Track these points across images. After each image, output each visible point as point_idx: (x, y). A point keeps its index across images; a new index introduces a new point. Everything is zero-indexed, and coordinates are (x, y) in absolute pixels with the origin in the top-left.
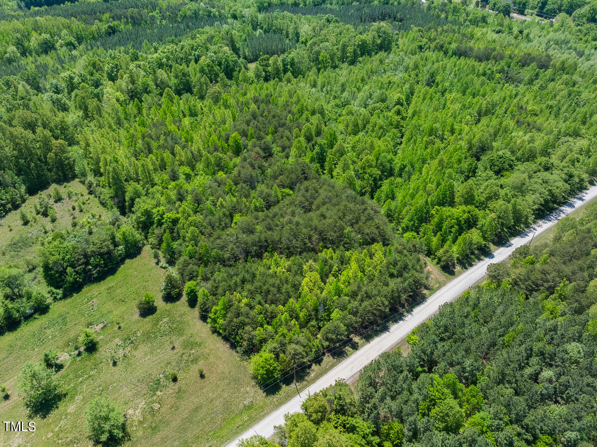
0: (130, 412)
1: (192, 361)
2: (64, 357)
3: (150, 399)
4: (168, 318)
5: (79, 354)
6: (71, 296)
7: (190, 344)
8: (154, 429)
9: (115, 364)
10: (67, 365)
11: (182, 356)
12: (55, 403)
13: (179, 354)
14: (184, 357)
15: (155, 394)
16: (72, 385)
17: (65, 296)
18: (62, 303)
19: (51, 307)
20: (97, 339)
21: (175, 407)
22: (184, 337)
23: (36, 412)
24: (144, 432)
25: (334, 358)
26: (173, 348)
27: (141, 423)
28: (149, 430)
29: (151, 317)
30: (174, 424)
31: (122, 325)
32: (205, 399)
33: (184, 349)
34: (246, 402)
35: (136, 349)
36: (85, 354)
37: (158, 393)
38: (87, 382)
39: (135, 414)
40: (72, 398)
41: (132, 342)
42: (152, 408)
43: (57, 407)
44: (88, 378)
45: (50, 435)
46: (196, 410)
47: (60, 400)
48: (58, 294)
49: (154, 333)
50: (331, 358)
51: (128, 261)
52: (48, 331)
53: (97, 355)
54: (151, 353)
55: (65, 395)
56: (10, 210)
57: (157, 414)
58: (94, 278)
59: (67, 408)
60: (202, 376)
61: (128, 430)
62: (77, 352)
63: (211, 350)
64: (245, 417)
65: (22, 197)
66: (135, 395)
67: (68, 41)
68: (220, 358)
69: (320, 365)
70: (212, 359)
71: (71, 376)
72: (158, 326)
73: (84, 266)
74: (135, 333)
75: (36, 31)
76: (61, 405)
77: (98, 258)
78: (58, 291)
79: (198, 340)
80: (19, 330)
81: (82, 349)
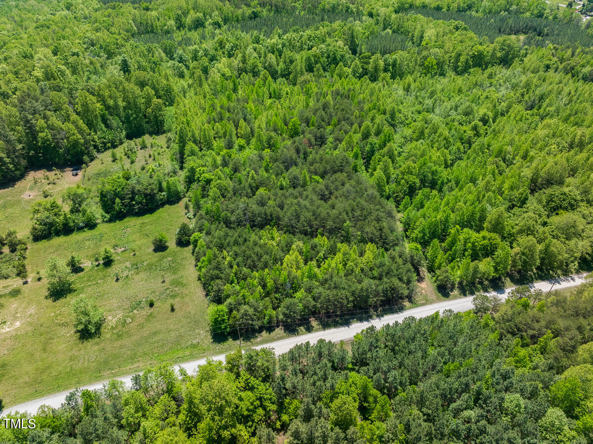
0: (110, 318)
1: (171, 296)
2: (87, 264)
3: (127, 314)
4: (171, 258)
5: (98, 266)
6: (115, 221)
7: (177, 283)
8: (119, 336)
9: (117, 280)
10: (86, 270)
11: (166, 290)
12: (66, 294)
13: (165, 288)
14: (168, 292)
15: (132, 311)
16: (82, 285)
17: (110, 221)
18: (106, 225)
19: (98, 226)
20: (115, 257)
21: (141, 326)
22: (176, 276)
23: (51, 296)
24: (111, 336)
25: (285, 332)
26: (164, 282)
27: (113, 328)
28: (115, 336)
29: (160, 253)
30: (134, 338)
31: (137, 253)
32: (166, 327)
33: (170, 285)
34: (195, 342)
35: (137, 274)
36: (101, 267)
37: (135, 311)
38: (93, 287)
39: (111, 320)
40: (78, 294)
41: (137, 268)
42: (125, 320)
43: (66, 297)
44: (94, 284)
45: (52, 314)
46: (155, 333)
47: (70, 293)
48: (106, 217)
49: (156, 266)
50: (283, 331)
51: (167, 206)
52: (87, 243)
53: (109, 270)
54: (146, 280)
55: (75, 291)
56: (109, 148)
57: (126, 326)
58: (135, 212)
59: (71, 300)
60: (173, 310)
61: (102, 330)
62: (97, 263)
63: (190, 293)
64: (187, 352)
65: (120, 140)
66: (119, 307)
67: (216, 21)
68: (194, 301)
69: (270, 334)
70: (187, 299)
71: (85, 279)
72: (162, 262)
73: (129, 201)
74: (143, 262)
75: (194, 10)
76: (69, 296)
77: (141, 197)
78: (106, 215)
79: (185, 282)
80: (70, 236)
81: (101, 262)
